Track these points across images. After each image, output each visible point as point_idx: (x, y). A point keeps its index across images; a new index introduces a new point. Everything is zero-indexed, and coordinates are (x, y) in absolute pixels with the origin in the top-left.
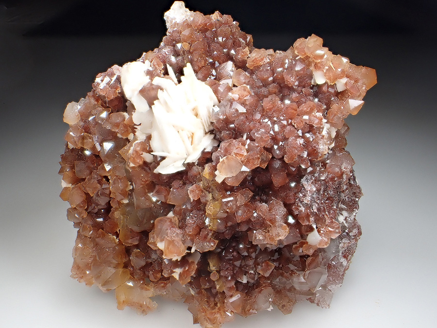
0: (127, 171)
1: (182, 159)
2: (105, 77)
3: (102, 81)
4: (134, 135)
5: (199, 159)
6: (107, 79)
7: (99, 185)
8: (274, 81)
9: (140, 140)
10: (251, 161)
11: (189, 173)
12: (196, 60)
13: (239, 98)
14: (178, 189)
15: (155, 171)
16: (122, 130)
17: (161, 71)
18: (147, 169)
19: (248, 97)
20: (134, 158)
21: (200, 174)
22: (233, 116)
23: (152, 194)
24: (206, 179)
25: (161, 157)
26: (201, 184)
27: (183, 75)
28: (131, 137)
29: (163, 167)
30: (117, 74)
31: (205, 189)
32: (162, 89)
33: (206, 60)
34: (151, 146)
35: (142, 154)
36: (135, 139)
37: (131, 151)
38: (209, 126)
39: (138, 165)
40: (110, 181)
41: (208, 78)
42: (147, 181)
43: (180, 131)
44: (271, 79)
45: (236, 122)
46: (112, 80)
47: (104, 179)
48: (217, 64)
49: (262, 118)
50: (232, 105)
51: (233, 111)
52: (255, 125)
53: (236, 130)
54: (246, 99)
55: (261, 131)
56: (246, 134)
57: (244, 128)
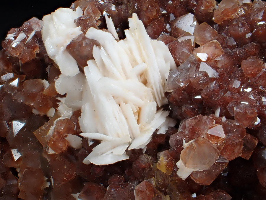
0: (44, 161)
1: (125, 144)
2: (20, 33)
3: (15, 38)
4: (56, 110)
5: (148, 145)
6: (22, 36)
7: (3, 180)
8: (252, 39)
9: (64, 117)
10: (229, 148)
11: (133, 165)
12: (145, 8)
13: (208, 59)
14: (117, 188)
15: (85, 161)
16: (39, 103)
17: (97, 21)
18: (73, 158)
19: (220, 58)
20: (54, 142)
21: (150, 166)
22: (200, 82)
23: (78, 194)
24: (161, 174)
25: (93, 140)
26: (153, 181)
27: (128, 28)
28: (51, 113)
29: (97, 155)
30: (36, 29)
31: (158, 188)
32: (98, 45)
33: (158, 11)
34: (80, 125)
35: (66, 136)
36: (57, 115)
37: (50, 132)
38: (163, 98)
39: (60, 151)
40: (19, 175)
41: (161, 35)
42: (71, 175)
43: (123, 104)
44: (249, 35)
45: (204, 92)
46: (28, 37)
47: (11, 173)
48: (172, 17)
49: (242, 86)
50: (199, 67)
51: (201, 76)
52: (234, 96)
53: (204, 103)
54: (217, 59)
55: (243, 104)
56: (219, 109)
57: (217, 100)
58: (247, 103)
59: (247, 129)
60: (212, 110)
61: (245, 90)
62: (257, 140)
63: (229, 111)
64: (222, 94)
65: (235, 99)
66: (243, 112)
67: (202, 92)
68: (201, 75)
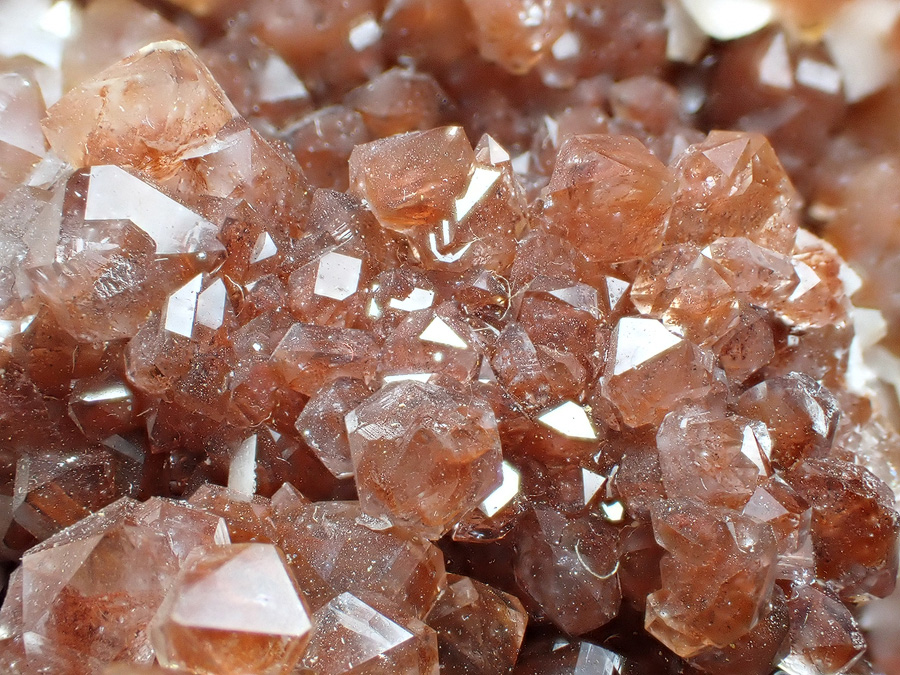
44: (367, 32)
45: (140, 352)
49: (375, 287)
50: (84, 196)
51: (106, 254)
52: (331, 345)
53: (150, 430)
54: (199, 153)
55: (394, 385)
56: (252, 445)
57: (227, 394)
58: (422, 377)
59: (446, 543)
60: (208, 462)
61: (394, 303)
62: (519, 604)
63: (314, 445)
64: (257, 347)
65: (343, 362)
66: (408, 438)
67: (128, 355)
68: (105, 244)
